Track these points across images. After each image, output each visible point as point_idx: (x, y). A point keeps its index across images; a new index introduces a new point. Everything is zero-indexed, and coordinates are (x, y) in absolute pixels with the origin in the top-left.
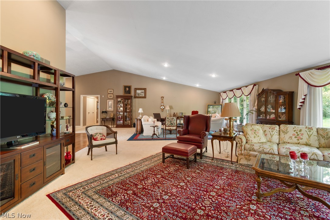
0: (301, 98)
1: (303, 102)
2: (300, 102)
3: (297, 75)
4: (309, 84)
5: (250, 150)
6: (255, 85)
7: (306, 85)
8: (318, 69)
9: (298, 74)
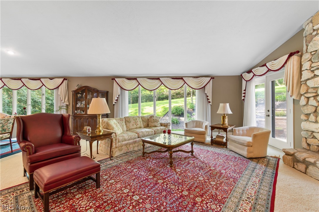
0: (116, 96)
1: (117, 100)
2: (116, 100)
3: (112, 79)
4: (121, 87)
5: (122, 141)
6: (65, 79)
7: (119, 88)
8: (128, 79)
9: (114, 79)
